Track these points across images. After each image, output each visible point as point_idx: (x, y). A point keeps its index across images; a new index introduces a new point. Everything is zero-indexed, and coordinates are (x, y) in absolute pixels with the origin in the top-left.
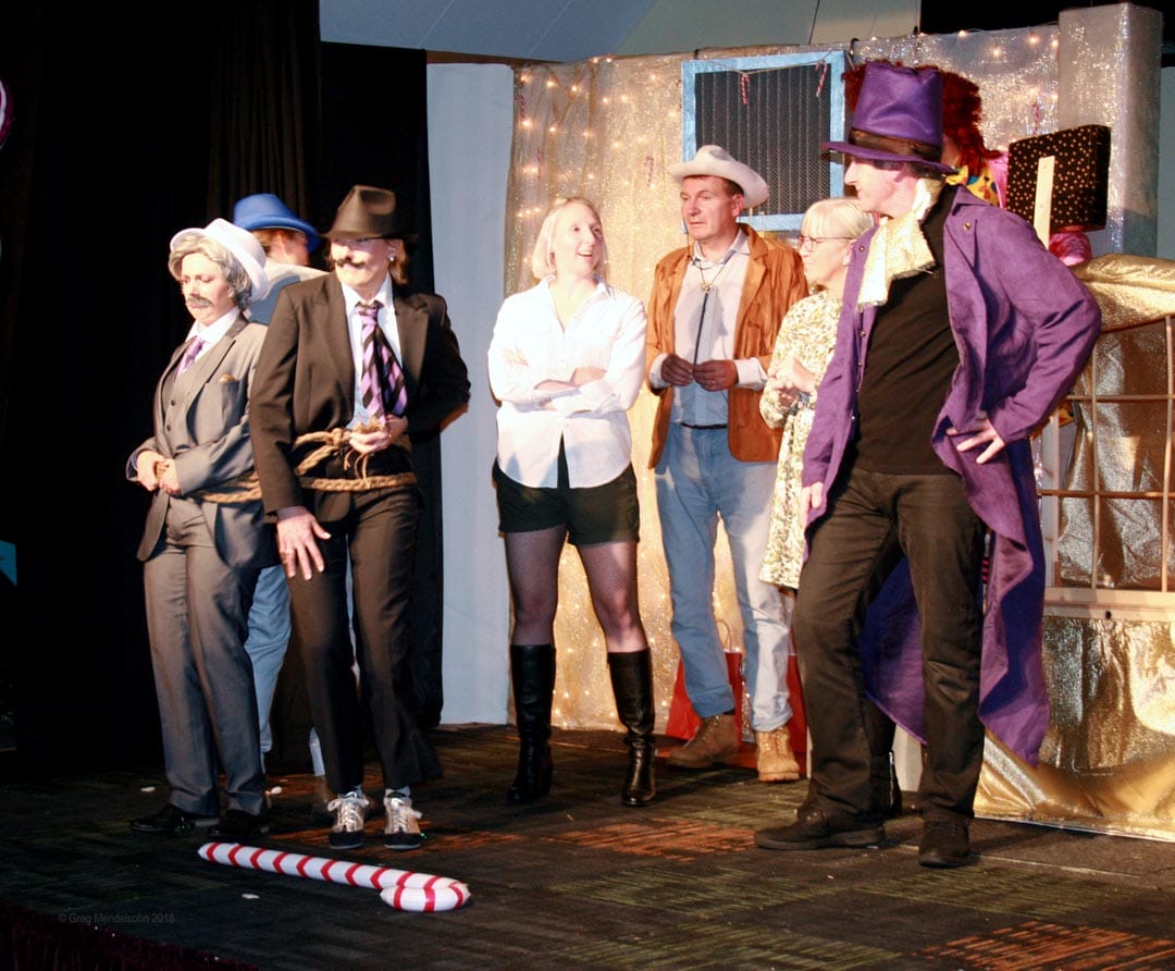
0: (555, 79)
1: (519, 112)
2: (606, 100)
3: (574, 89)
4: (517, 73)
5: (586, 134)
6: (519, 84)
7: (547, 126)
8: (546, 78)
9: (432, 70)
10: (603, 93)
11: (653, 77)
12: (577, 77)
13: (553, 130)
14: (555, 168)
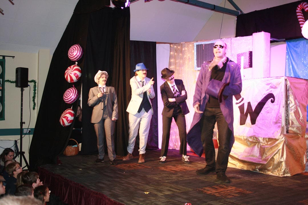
0: (176, 46)
1: (170, 51)
2: (183, 49)
3: (179, 47)
4: (170, 45)
5: (180, 54)
6: (171, 47)
7: (175, 53)
8: (175, 46)
9: (157, 45)
10: (183, 48)
11: (190, 45)
12: (179, 45)
13: (175, 54)
14: (176, 60)
